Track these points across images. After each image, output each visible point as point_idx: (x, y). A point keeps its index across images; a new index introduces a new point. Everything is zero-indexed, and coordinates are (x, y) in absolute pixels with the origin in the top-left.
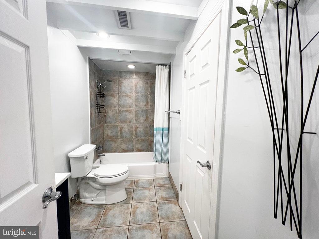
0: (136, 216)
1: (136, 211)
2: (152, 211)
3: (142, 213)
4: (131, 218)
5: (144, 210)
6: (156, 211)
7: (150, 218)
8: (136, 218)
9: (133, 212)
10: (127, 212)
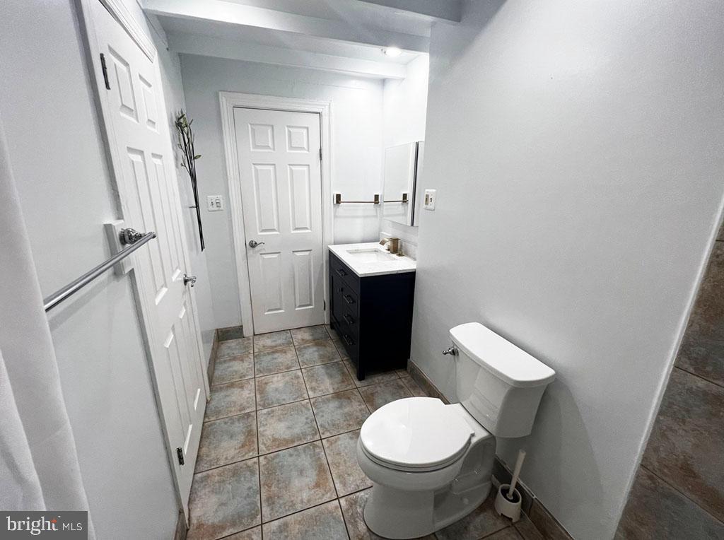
0: (313, 461)
1: (318, 475)
2: (276, 482)
3: (301, 472)
4: (323, 453)
5: (297, 483)
6: (264, 484)
7: (280, 464)
8: (311, 458)
9: (324, 471)
10: (339, 466)
